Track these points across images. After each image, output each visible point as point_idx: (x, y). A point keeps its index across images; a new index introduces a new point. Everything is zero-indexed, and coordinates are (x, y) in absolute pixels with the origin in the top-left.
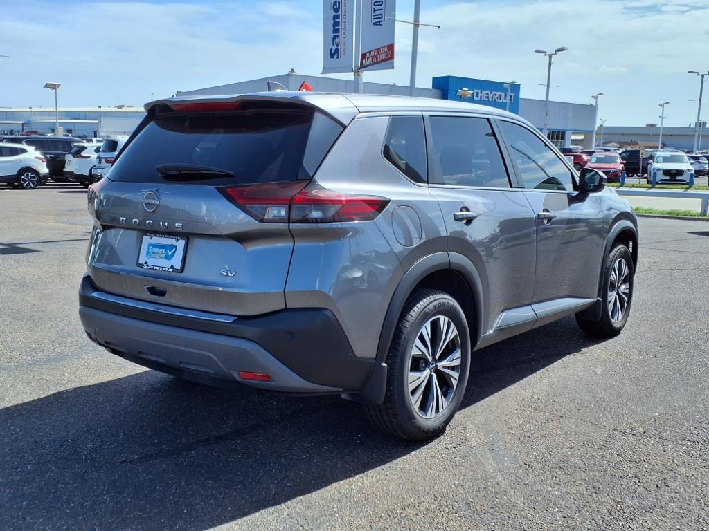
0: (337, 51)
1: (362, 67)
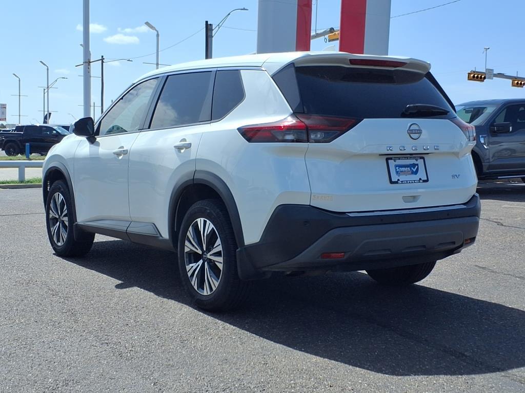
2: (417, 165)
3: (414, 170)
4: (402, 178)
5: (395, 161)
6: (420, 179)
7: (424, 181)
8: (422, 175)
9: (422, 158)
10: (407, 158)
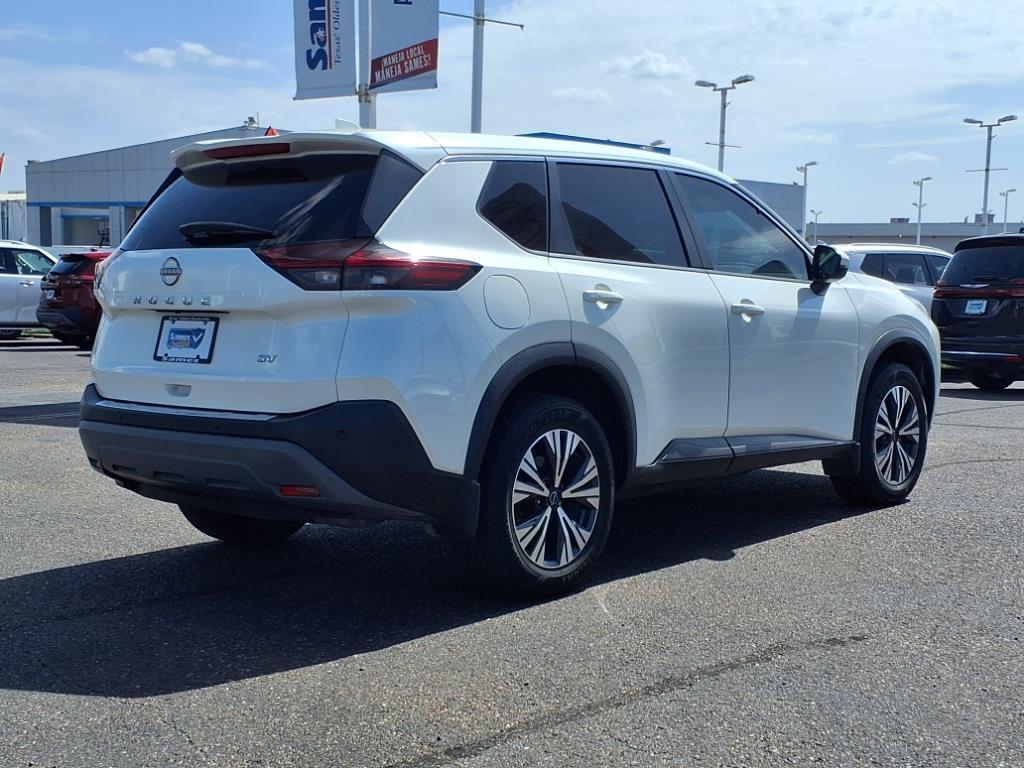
0: (321, 54)
1: (375, 85)
2: (203, 331)
3: (196, 340)
4: (174, 352)
5: (173, 322)
6: (198, 357)
7: (202, 361)
8: (203, 351)
9: (212, 319)
10: (190, 318)
